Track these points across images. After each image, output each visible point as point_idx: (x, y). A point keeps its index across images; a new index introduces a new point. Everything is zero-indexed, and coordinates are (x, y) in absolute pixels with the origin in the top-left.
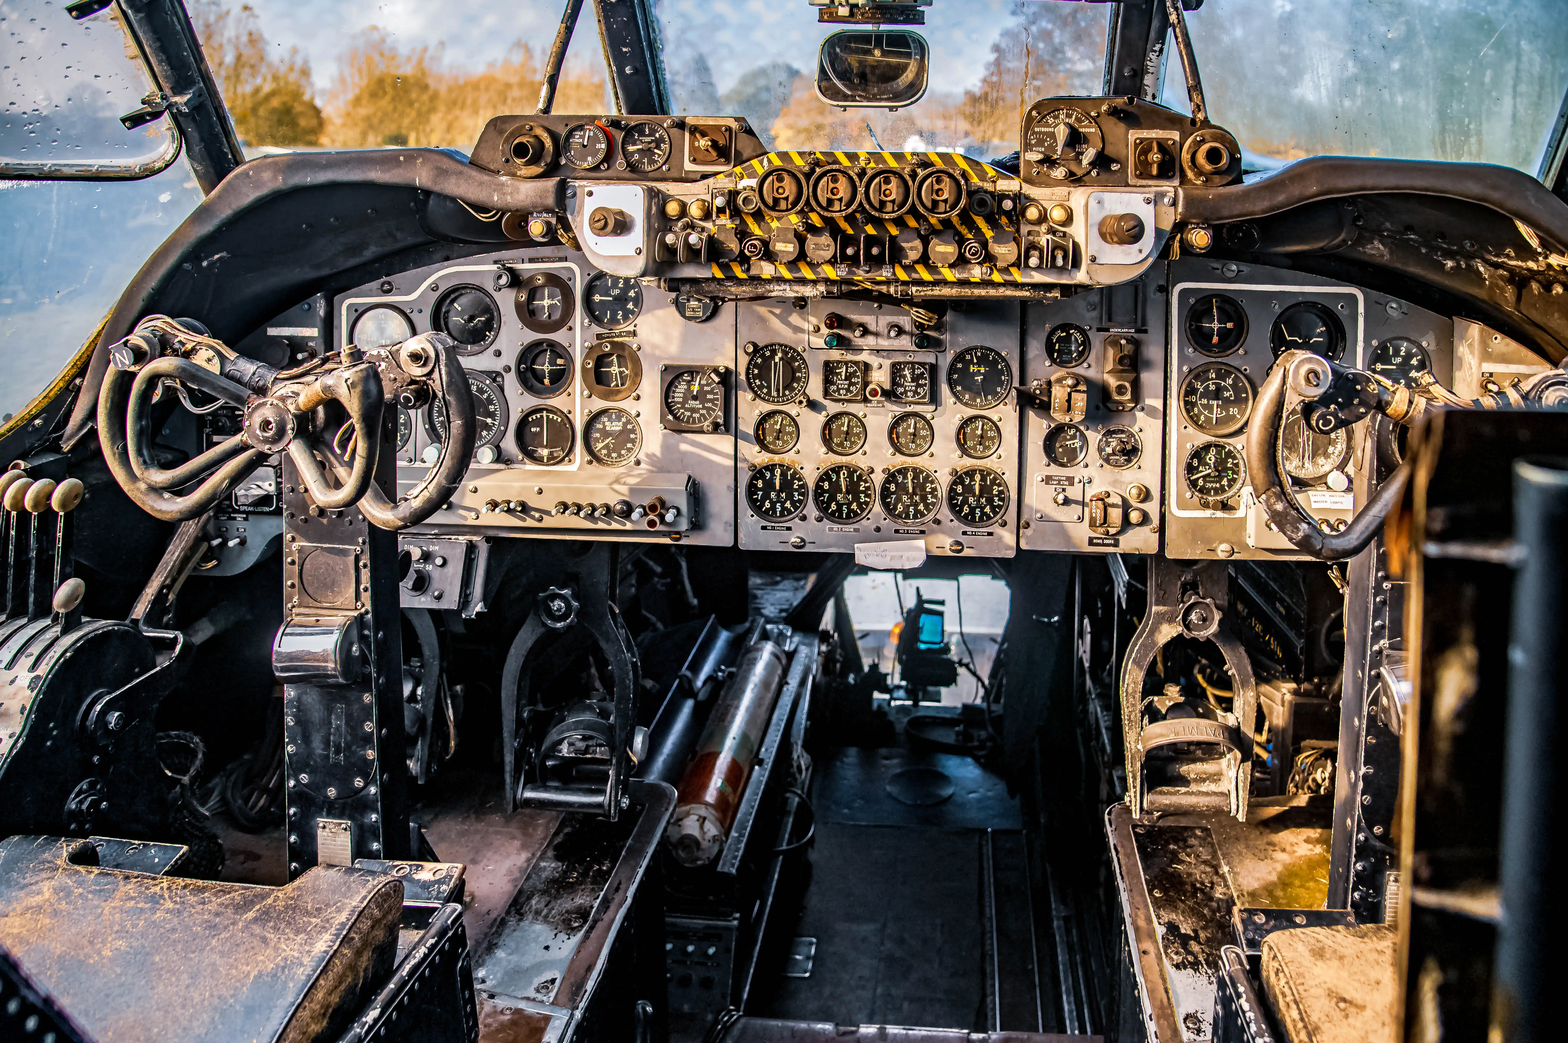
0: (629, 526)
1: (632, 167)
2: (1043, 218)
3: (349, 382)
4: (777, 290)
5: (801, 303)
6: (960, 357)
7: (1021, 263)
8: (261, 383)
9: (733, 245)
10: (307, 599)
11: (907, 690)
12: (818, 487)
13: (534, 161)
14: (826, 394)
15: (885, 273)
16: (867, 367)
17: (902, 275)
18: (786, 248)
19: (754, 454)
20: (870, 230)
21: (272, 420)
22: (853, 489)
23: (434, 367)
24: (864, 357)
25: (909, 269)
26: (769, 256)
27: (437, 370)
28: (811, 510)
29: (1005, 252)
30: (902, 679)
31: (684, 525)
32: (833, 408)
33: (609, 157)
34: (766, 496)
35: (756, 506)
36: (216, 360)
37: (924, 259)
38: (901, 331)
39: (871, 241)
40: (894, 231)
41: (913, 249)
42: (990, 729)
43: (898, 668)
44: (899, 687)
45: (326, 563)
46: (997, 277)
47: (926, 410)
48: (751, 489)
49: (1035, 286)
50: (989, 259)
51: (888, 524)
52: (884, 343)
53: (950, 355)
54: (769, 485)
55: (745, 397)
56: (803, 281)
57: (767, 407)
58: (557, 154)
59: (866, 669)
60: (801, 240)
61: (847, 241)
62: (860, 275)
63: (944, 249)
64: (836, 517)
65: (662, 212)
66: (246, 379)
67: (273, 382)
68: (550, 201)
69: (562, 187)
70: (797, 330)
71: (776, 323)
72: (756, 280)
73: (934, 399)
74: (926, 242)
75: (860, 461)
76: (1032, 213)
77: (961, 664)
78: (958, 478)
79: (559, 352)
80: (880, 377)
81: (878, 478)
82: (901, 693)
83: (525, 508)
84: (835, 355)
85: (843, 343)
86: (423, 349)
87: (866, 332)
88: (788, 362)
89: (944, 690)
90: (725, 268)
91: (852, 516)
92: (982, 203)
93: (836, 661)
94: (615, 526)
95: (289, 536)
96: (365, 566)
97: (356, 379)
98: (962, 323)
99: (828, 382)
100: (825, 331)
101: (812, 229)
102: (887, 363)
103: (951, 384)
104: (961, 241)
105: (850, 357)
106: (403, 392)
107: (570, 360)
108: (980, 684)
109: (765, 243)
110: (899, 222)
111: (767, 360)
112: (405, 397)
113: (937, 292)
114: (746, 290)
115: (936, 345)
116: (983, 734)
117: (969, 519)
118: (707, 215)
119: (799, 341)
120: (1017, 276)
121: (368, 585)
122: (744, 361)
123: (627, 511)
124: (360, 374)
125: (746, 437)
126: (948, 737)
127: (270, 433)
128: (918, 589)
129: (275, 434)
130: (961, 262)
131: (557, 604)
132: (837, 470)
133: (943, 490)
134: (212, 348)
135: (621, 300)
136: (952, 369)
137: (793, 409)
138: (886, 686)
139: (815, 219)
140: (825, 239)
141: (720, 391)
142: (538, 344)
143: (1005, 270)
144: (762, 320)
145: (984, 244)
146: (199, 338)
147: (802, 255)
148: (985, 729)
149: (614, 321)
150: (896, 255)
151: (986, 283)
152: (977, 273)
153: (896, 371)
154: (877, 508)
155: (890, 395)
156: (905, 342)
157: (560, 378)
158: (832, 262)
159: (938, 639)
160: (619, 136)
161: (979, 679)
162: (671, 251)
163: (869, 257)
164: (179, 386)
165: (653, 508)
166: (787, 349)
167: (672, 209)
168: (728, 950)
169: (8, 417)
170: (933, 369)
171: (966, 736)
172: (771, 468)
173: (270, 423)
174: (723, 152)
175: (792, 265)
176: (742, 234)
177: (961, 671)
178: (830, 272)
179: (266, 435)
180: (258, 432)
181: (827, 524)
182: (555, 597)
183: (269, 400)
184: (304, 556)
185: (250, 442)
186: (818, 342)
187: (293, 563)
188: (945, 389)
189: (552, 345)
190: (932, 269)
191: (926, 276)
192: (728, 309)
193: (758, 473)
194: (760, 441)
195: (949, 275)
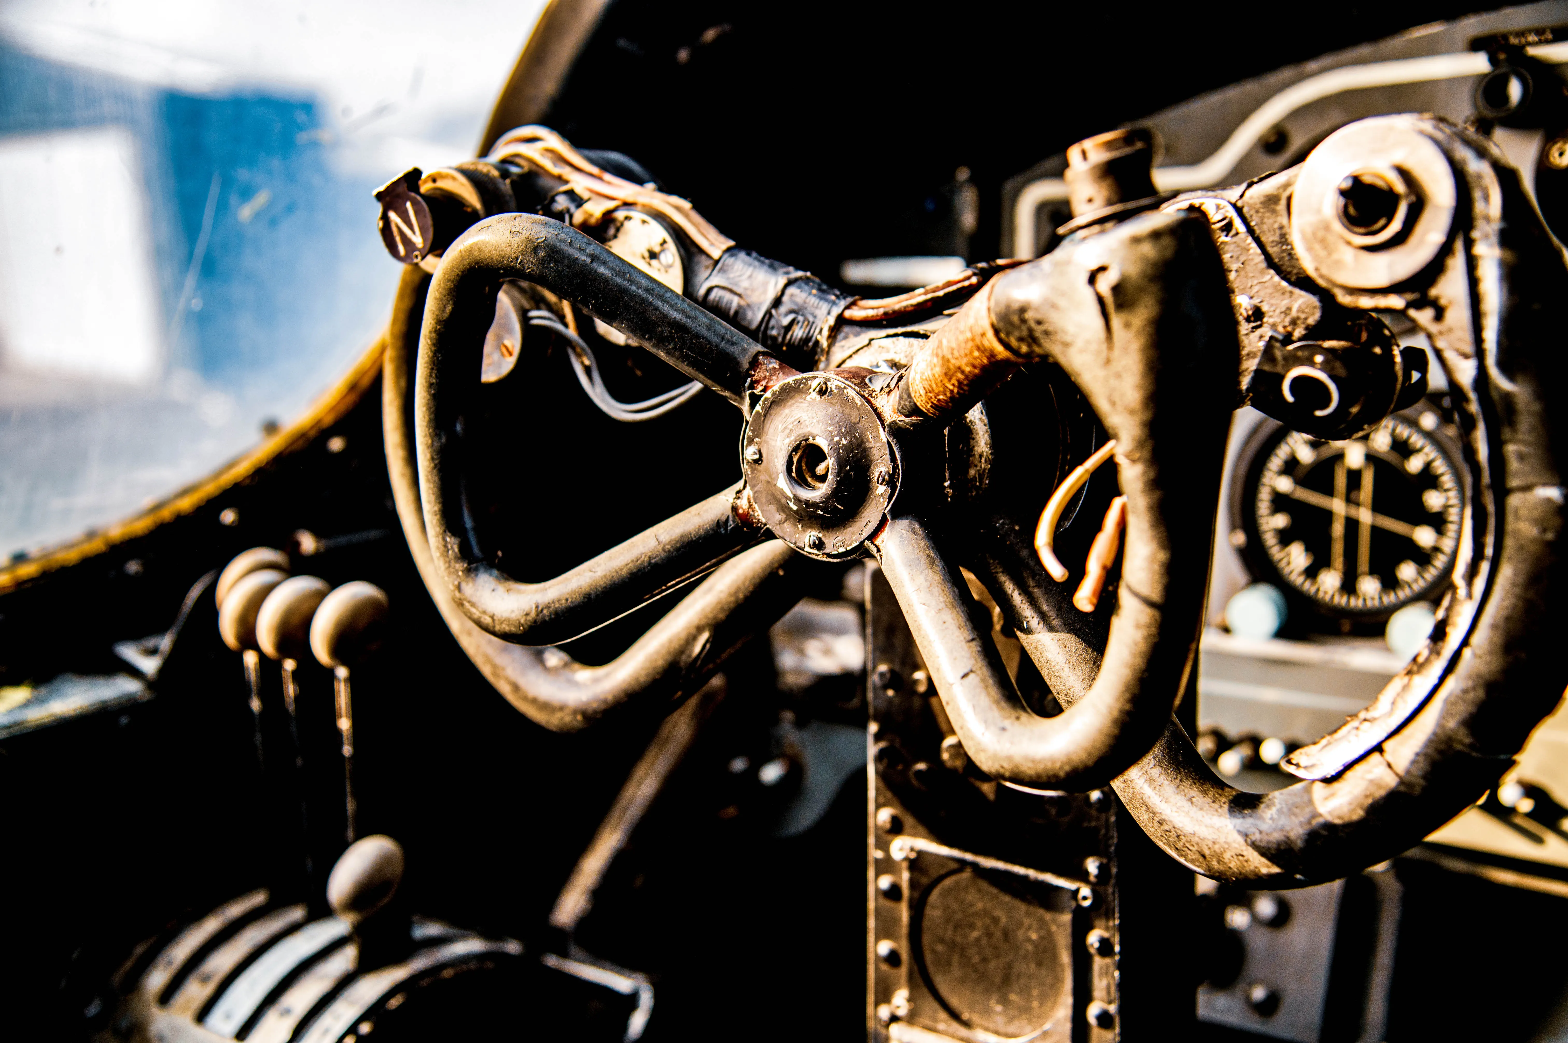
3: (1105, 284)
8: (798, 333)
10: (930, 1005)
21: (823, 444)
23: (1445, 251)
27: (1457, 264)
36: (671, 255)
45: (985, 913)
66: (755, 317)
67: (835, 332)
86: (1404, 173)
95: (884, 816)
96: (1105, 948)
97: (1133, 270)
106: (1294, 360)
112: (1299, 383)
121: (1113, 1008)
124: (1148, 250)
127: (818, 493)
129: (835, 494)
134: (660, 217)
146: (625, 190)
164: (571, 332)
169: (271, 428)
173: (822, 457)
179: (806, 494)
180: (783, 483)
183: (816, 378)
184: (924, 880)
185: (759, 515)
187: (893, 893)
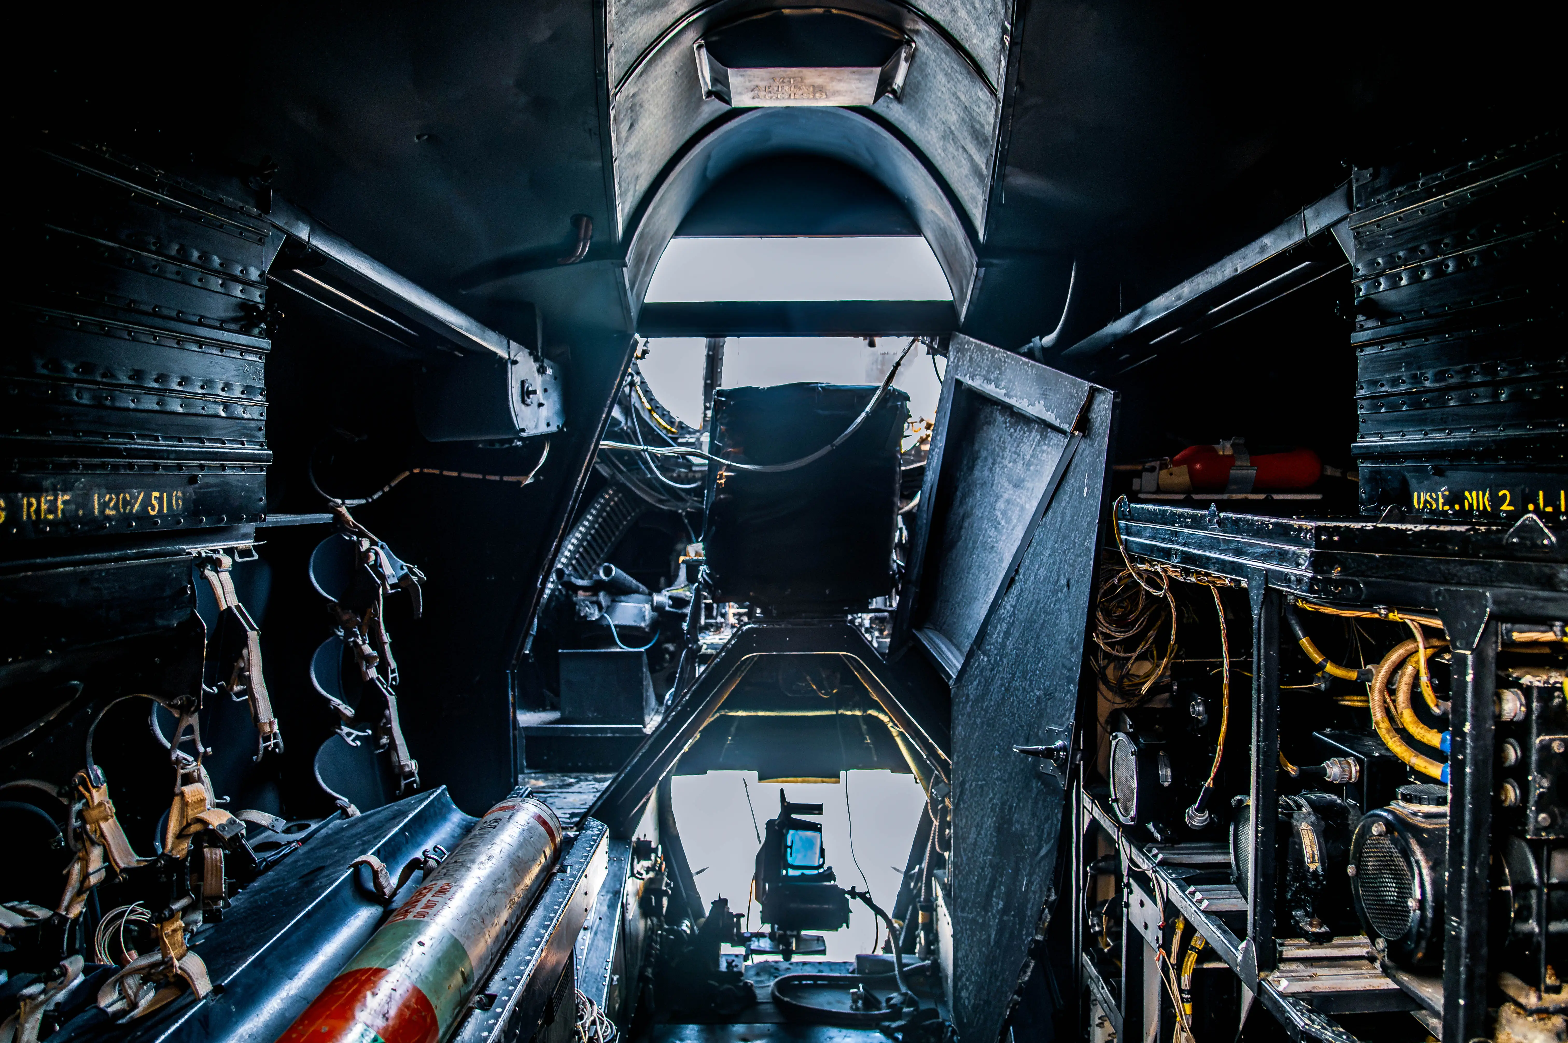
11: (772, 936)
30: (764, 922)
42: (904, 989)
43: (757, 907)
44: (759, 936)
59: (707, 909)
77: (854, 894)
82: (765, 943)
89: (827, 935)
93: (660, 894)
108: (882, 922)
116: (896, 997)
126: (842, 1003)
128: (782, 790)
138: (740, 935)
148: (897, 989)
159: (817, 861)
161: (878, 911)
171: (870, 1002)
177: (855, 904)
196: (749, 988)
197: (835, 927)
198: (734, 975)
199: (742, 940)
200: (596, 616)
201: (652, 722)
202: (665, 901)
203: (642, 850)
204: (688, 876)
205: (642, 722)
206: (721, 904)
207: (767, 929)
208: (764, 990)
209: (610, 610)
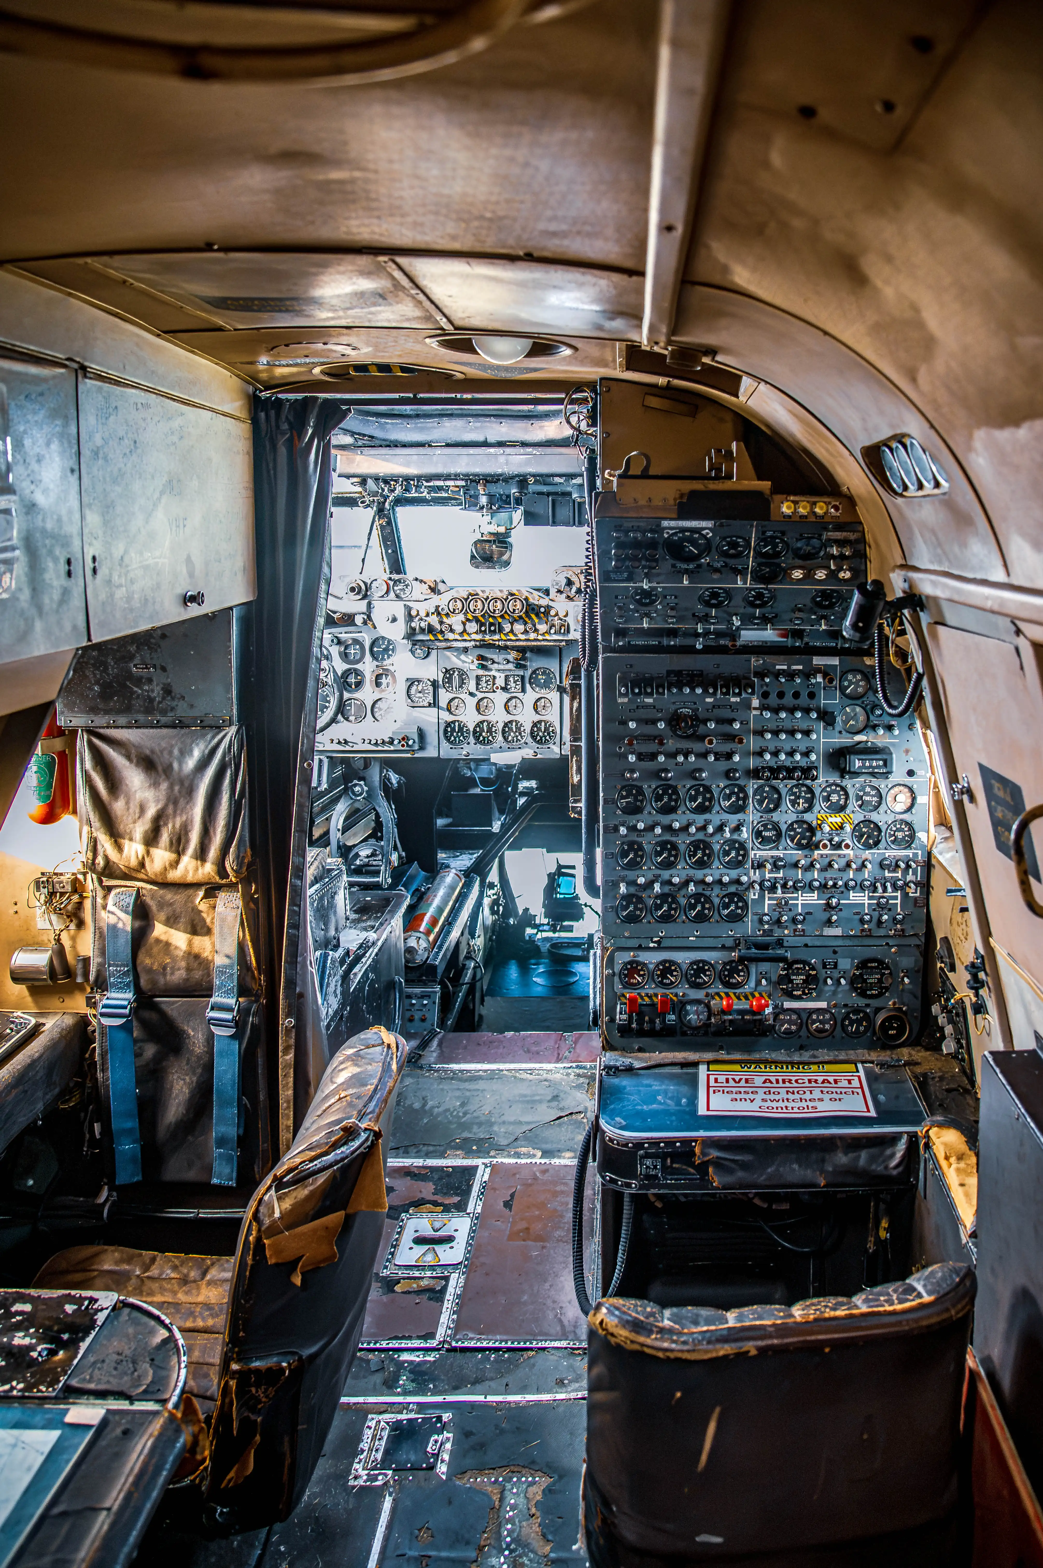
0: (392, 748)
1: (397, 596)
2: (557, 615)
4: (455, 644)
5: (466, 650)
6: (534, 672)
7: (548, 632)
9: (438, 627)
11: (549, 924)
12: (475, 730)
13: (358, 593)
14: (477, 689)
15: (497, 637)
16: (494, 677)
17: (504, 637)
18: (459, 628)
19: (446, 717)
20: (491, 620)
22: (490, 730)
24: (493, 673)
25: (506, 635)
26: (452, 631)
28: (472, 740)
29: (543, 628)
30: (545, 918)
31: (416, 747)
32: (480, 695)
33: (387, 592)
34: (452, 735)
35: (448, 739)
37: (512, 631)
38: (508, 662)
39: (491, 624)
40: (500, 620)
41: (507, 627)
43: (543, 914)
44: (543, 924)
46: (540, 637)
47: (520, 695)
48: (446, 732)
49: (555, 641)
50: (536, 630)
51: (505, 745)
52: (501, 667)
53: (530, 671)
54: (453, 730)
55: (442, 691)
56: (465, 640)
57: (452, 696)
58: (367, 590)
59: (520, 912)
60: (464, 624)
61: (482, 624)
62: (487, 637)
63: (519, 628)
64: (483, 743)
65: (410, 614)
68: (364, 609)
69: (369, 604)
70: (464, 662)
71: (454, 659)
72: (447, 640)
73: (523, 690)
74: (512, 624)
75: (492, 718)
76: (553, 613)
77: (586, 905)
78: (535, 725)
79: (357, 673)
80: (500, 682)
81: (500, 726)
82: (546, 928)
83: (346, 742)
84: (481, 672)
85: (484, 667)
87: (494, 662)
88: (460, 676)
89: (573, 924)
90: (435, 635)
91: (489, 742)
92: (533, 609)
93: (499, 905)
94: (386, 748)
98: (535, 657)
99: (478, 684)
100: (476, 662)
101: (468, 620)
102: (503, 676)
103: (531, 683)
104: (525, 623)
105: (487, 673)
107: (363, 676)
108: (598, 918)
109: (450, 626)
110: (502, 617)
111: (451, 675)
113: (518, 643)
114: (443, 644)
115: (524, 667)
117: (540, 742)
118: (427, 615)
119: (465, 667)
120: (548, 637)
122: (441, 675)
123: (391, 742)
125: (442, 709)
128: (557, 859)
130: (526, 632)
131: (357, 789)
132: (482, 722)
133: (528, 730)
135: (386, 650)
136: (531, 678)
137: (462, 696)
138: (535, 924)
139: (470, 616)
140: (474, 624)
141: (431, 689)
142: (349, 670)
143: (543, 635)
144: (448, 658)
145: (534, 625)
147: (465, 631)
149: (383, 659)
150: (501, 630)
151: (536, 640)
152: (532, 636)
153: (507, 678)
154: (500, 738)
155: (505, 689)
156: (510, 666)
157: (359, 684)
158: (476, 633)
159: (570, 891)
160: (391, 583)
161: (597, 915)
162: (414, 629)
163: (490, 631)
165: (403, 739)
166: (460, 670)
167: (414, 613)
168: (434, 1003)
170: (523, 677)
172: (454, 722)
174: (434, 590)
175: (461, 634)
176: (441, 623)
177: (586, 910)
178: (474, 636)
181: (479, 746)
182: (355, 785)
186: (473, 667)
188: (528, 686)
189: (355, 670)
190: (515, 635)
191: (514, 638)
192: (434, 653)
193: (448, 724)
194: (449, 710)
195: (523, 637)
196: (538, 947)
197: (577, 920)
198: (532, 941)
199: (536, 926)
200: (469, 774)
201: (496, 827)
202: (501, 908)
203: (491, 886)
204: (513, 899)
205: (491, 826)
206: (527, 910)
207: (546, 921)
208: (545, 947)
209: (476, 770)
